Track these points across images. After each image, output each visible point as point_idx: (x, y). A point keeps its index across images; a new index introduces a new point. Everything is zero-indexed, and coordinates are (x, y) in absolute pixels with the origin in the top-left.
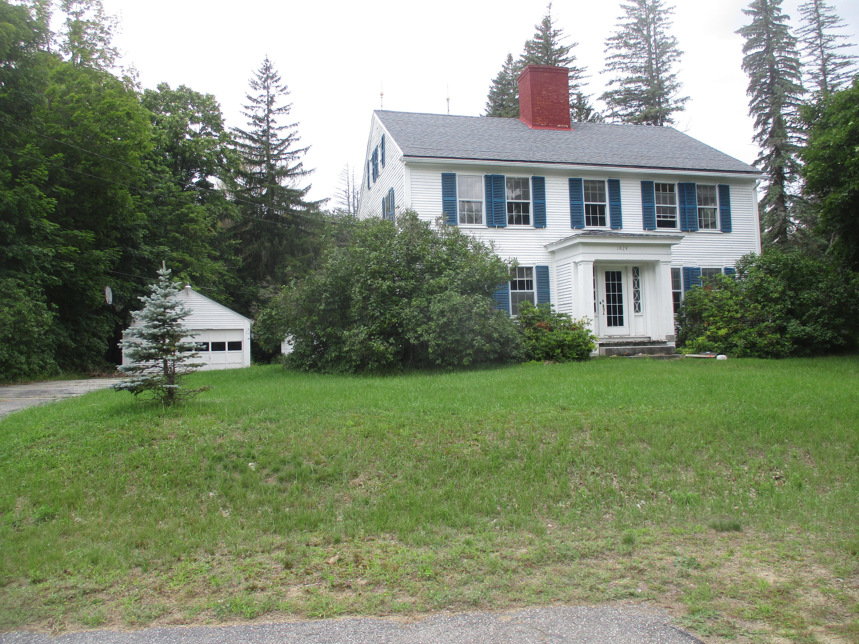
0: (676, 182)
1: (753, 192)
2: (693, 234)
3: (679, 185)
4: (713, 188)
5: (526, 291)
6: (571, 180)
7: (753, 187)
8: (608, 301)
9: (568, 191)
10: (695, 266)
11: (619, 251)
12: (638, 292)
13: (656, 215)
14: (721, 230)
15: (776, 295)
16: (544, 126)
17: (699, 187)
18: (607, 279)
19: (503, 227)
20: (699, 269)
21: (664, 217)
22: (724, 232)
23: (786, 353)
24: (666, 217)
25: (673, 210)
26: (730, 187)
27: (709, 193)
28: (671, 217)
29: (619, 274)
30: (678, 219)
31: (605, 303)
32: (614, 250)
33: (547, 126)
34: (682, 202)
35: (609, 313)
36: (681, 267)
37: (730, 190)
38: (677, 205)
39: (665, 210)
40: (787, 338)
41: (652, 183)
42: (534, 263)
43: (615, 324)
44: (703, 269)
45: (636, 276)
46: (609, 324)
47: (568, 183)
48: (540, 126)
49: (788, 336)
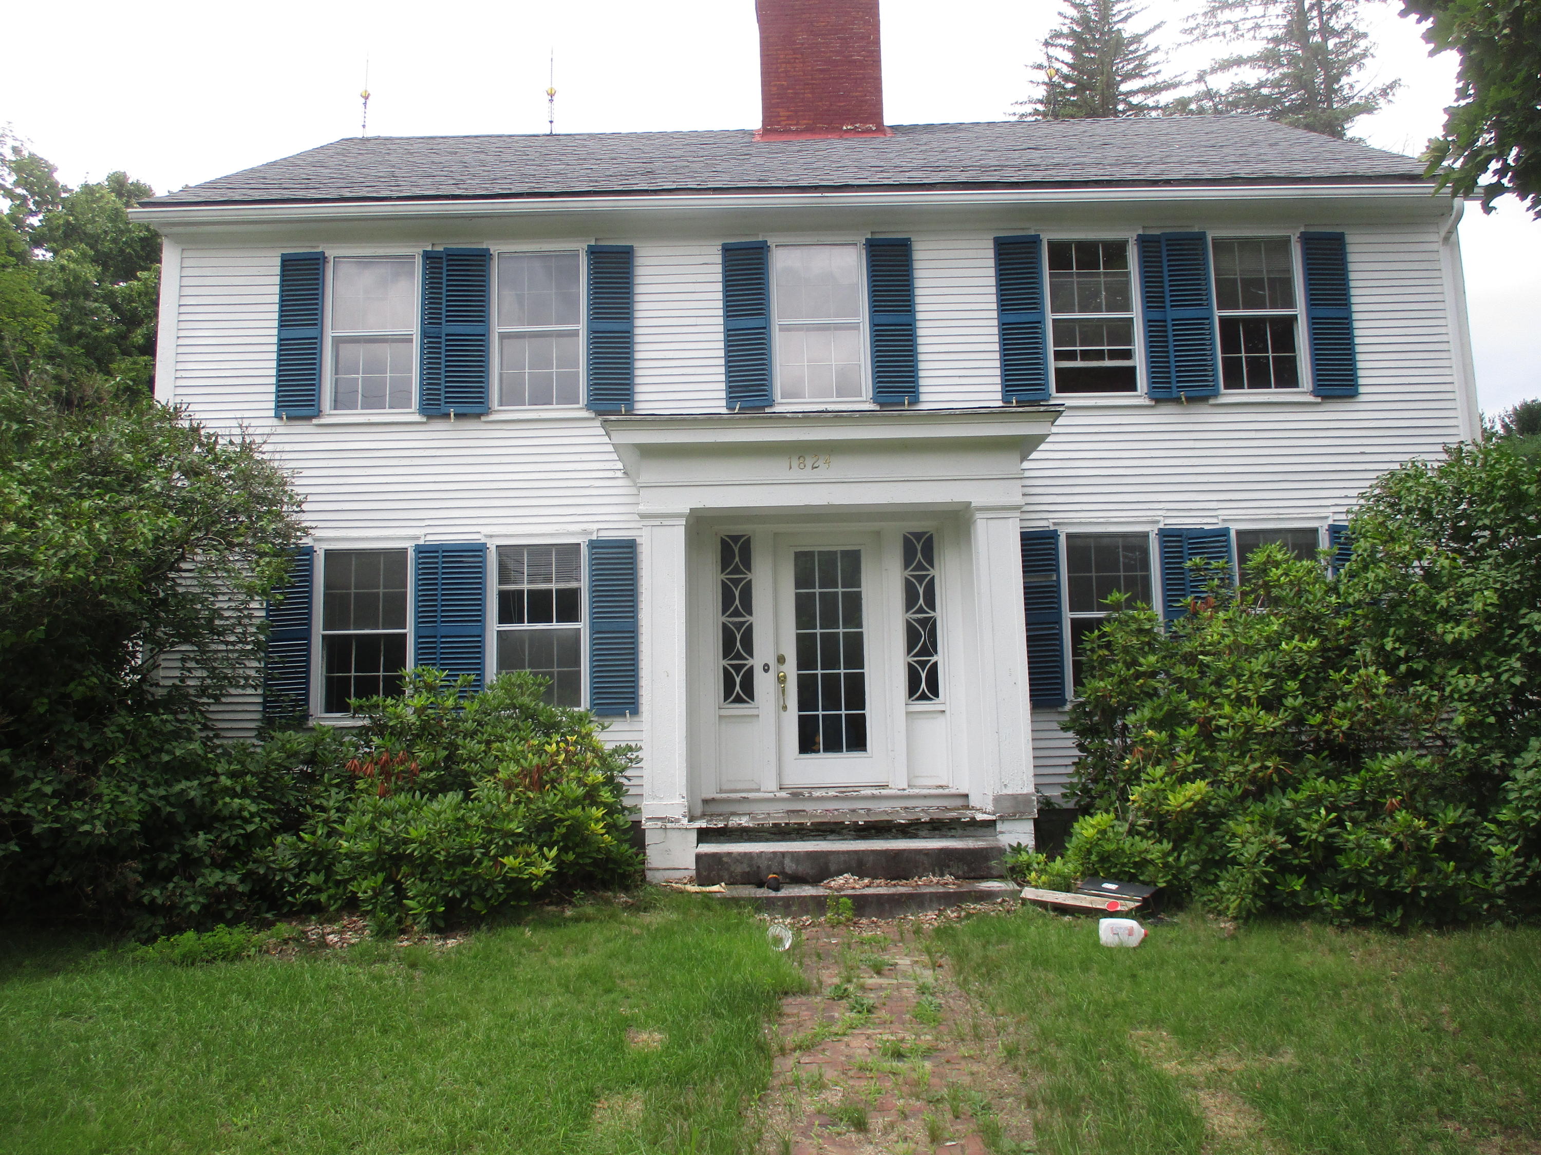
0: (1130, 235)
1: (1444, 253)
2: (1203, 408)
3: (1143, 241)
4: (1283, 245)
5: (555, 625)
6: (728, 251)
7: (1443, 234)
8: (805, 659)
9: (719, 287)
10: (1208, 522)
11: (796, 474)
12: (930, 626)
13: (1051, 349)
14: (1315, 393)
15: (1463, 631)
16: (798, 132)
17: (1221, 245)
18: (803, 580)
19: (478, 416)
20: (1225, 532)
21: (1086, 355)
22: (1326, 397)
23: (1489, 896)
24: (1099, 355)
25: (1123, 331)
26: (1349, 239)
27: (1263, 267)
28: (1113, 355)
29: (853, 560)
30: (1140, 361)
31: (791, 670)
32: (777, 469)
33: (811, 130)
34: (1151, 300)
35: (806, 700)
36: (1152, 530)
37: (1349, 248)
38: (1136, 314)
39: (1091, 331)
40: (1499, 824)
41: (1035, 241)
42: (585, 532)
43: (833, 746)
44: (1239, 533)
45: (920, 567)
46: (807, 745)
47: (719, 259)
48: (787, 131)
49: (1505, 815)
